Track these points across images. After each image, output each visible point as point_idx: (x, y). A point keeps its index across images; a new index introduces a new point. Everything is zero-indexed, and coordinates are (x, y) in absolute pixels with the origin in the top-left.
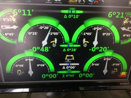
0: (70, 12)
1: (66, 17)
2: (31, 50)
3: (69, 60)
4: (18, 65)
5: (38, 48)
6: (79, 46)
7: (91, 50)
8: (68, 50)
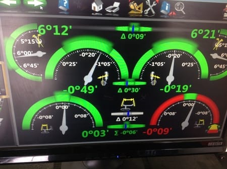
0: (131, 29)
1: (123, 37)
2: (66, 91)
3: (127, 107)
4: (44, 116)
5: (78, 88)
6: (144, 83)
7: (162, 90)
8: (126, 90)
